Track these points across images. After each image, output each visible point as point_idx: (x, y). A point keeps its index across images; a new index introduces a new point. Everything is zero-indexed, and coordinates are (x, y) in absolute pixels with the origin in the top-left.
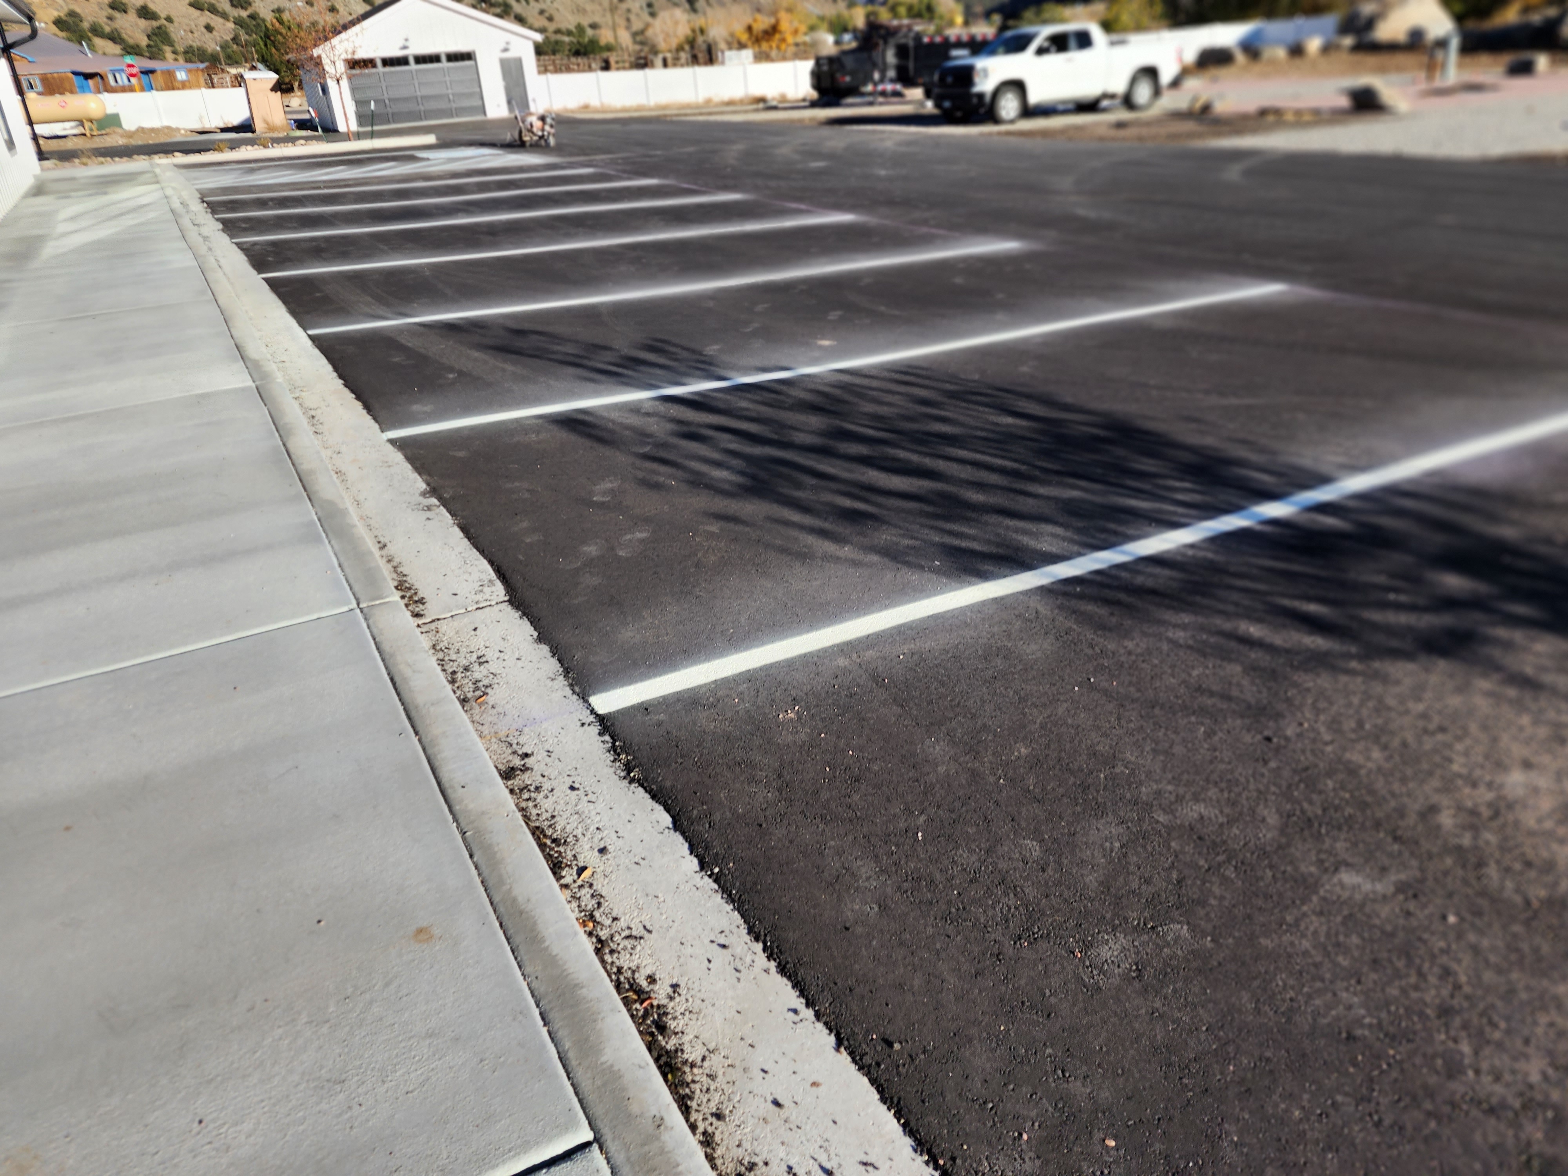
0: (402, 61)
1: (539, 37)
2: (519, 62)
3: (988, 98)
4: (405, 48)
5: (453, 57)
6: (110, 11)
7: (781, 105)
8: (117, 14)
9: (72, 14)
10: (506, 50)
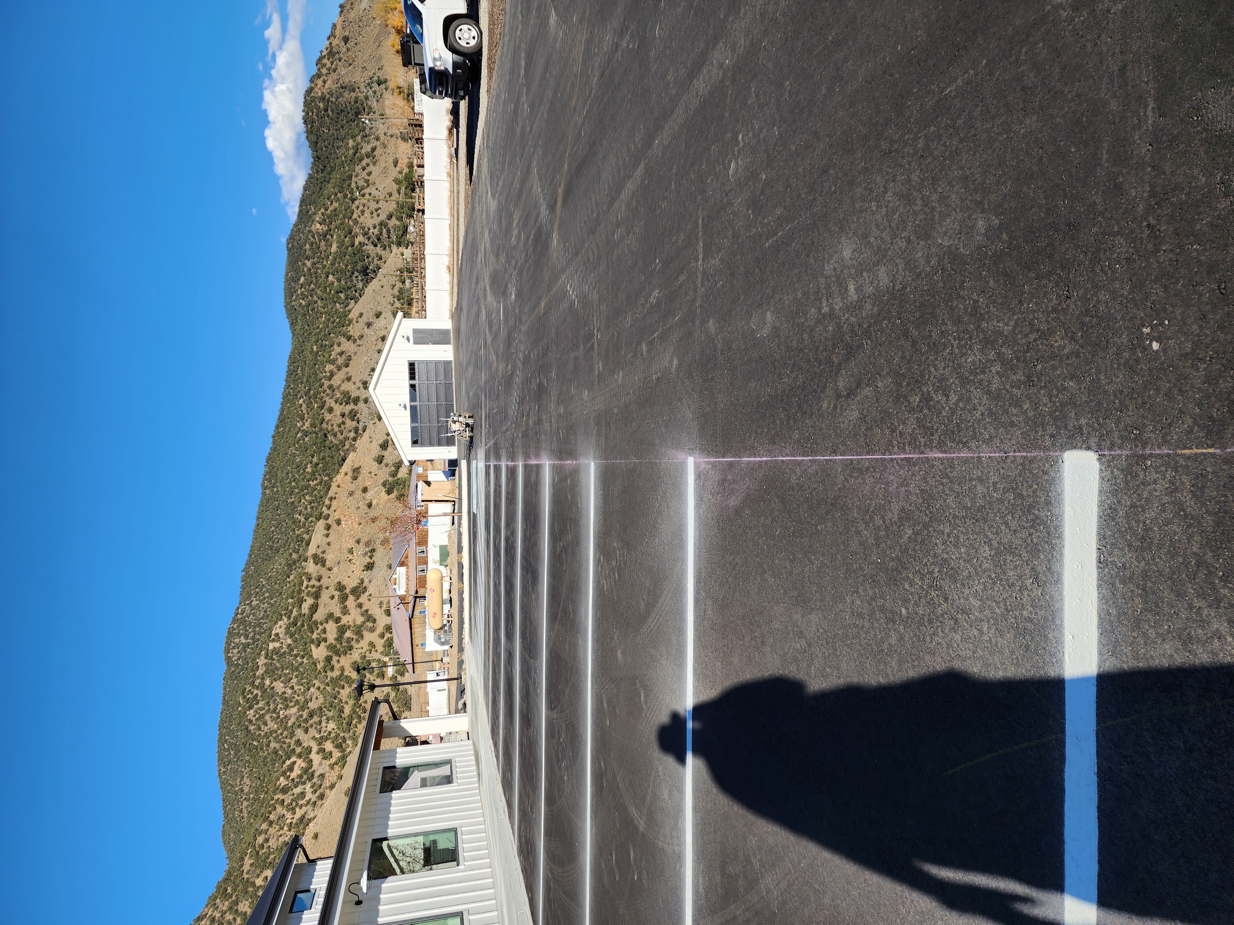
0: (413, 409)
1: (400, 314)
2: (415, 331)
3: (457, 58)
4: (405, 407)
5: (412, 376)
6: (383, 464)
7: (455, 146)
8: (384, 461)
9: (384, 484)
10: (408, 339)
